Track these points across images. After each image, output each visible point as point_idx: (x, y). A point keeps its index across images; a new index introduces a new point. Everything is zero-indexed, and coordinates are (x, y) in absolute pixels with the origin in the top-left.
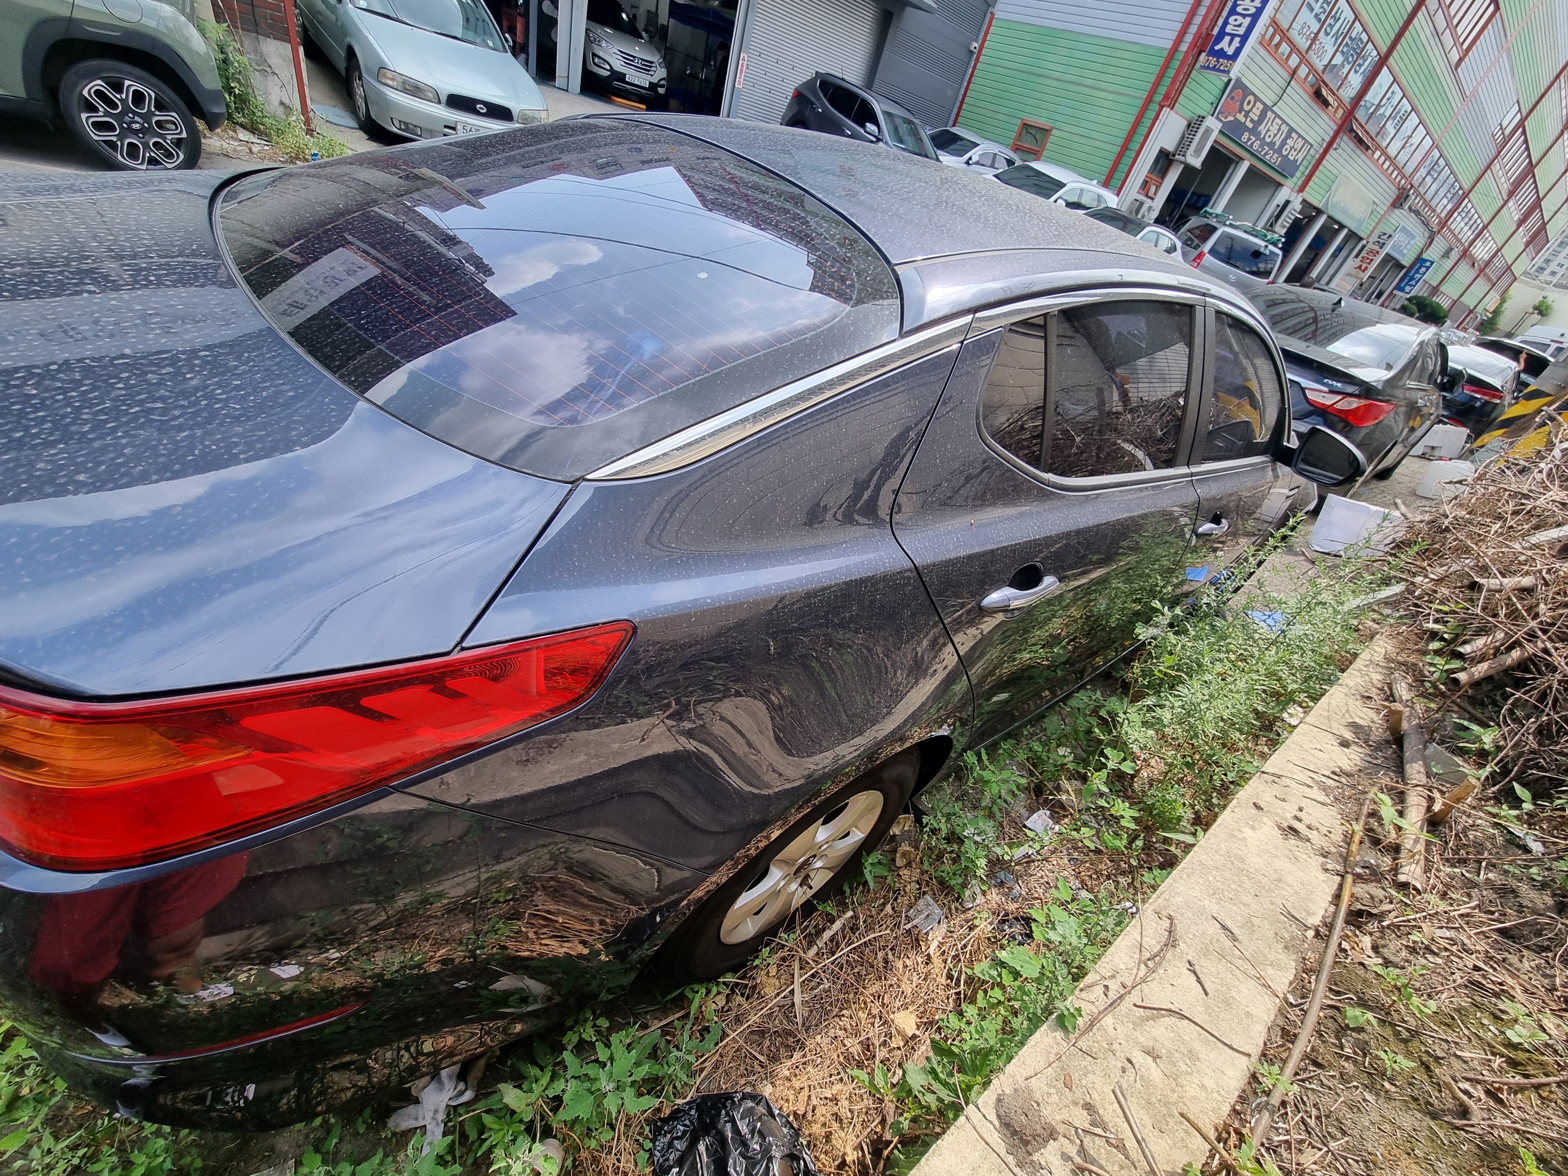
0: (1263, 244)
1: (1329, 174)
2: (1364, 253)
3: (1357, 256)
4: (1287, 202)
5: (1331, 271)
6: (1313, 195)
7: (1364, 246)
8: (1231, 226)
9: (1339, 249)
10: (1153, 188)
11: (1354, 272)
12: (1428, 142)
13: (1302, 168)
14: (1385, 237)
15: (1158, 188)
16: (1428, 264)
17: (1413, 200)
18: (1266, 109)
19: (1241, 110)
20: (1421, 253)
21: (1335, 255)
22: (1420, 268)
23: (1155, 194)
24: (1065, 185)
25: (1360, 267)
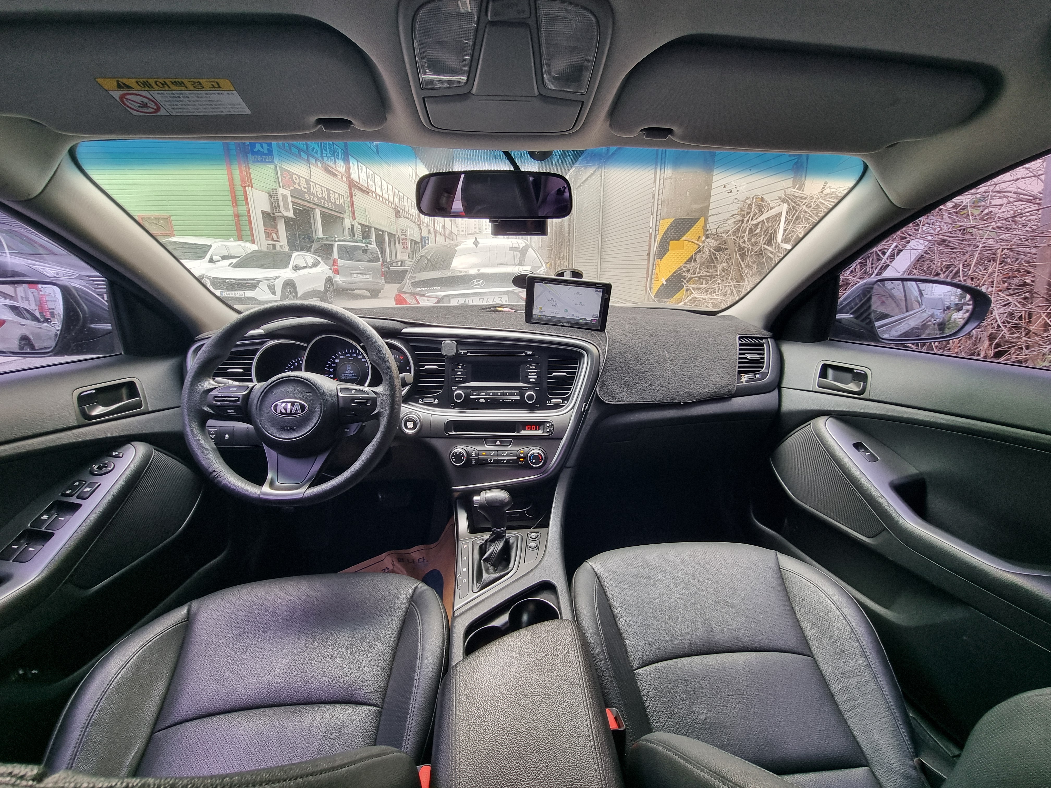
0: (364, 245)
1: (361, 208)
2: (401, 241)
3: (399, 243)
4: (352, 225)
5: (393, 254)
6: (361, 219)
7: (399, 238)
8: (339, 241)
9: (390, 243)
10: (274, 235)
11: (403, 250)
12: (390, 187)
13: (347, 208)
14: (404, 231)
15: (277, 234)
16: (427, 238)
17: (402, 214)
18: (307, 182)
19: (294, 183)
20: (421, 235)
21: (390, 246)
22: (425, 241)
23: (278, 238)
24: (211, 246)
25: (404, 247)
